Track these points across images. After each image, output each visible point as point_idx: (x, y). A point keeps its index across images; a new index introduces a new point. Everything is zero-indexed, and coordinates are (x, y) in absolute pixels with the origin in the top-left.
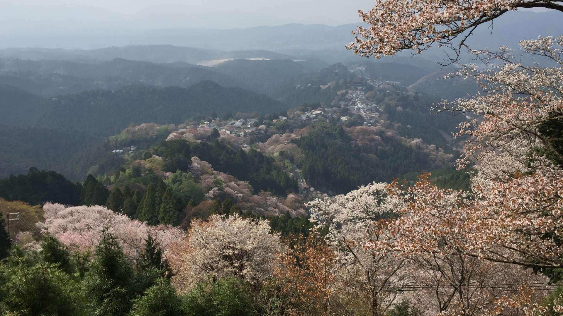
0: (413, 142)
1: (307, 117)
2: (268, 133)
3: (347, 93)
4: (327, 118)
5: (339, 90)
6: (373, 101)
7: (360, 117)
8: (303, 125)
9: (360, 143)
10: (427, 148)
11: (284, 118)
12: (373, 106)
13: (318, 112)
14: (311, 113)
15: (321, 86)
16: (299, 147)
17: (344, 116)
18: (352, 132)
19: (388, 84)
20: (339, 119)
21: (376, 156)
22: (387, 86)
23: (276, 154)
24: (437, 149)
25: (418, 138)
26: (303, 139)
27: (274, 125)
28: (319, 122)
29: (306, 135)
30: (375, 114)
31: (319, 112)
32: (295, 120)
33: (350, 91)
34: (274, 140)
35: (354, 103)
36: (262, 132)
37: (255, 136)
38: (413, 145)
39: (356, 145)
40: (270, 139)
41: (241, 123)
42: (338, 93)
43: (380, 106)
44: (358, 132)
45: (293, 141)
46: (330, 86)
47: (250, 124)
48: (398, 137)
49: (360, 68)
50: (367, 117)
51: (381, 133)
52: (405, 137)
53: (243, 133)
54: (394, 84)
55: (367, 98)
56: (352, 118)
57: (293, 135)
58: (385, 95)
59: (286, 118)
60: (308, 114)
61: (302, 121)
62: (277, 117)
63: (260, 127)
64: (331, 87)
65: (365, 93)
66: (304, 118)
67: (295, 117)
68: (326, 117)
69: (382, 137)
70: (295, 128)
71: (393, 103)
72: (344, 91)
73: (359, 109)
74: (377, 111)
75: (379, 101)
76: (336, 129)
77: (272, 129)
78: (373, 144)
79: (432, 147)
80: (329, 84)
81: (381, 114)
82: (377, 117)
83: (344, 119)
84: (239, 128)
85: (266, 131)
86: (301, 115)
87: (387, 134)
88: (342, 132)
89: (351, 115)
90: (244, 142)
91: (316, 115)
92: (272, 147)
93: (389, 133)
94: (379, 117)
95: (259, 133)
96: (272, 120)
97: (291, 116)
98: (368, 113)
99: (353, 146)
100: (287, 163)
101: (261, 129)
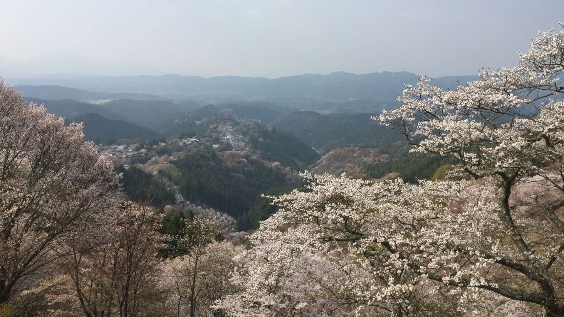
0: (273, 164)
1: (184, 144)
2: (148, 156)
3: (218, 127)
4: (202, 145)
5: (211, 125)
6: (239, 134)
7: (229, 145)
8: (180, 149)
9: (229, 165)
10: (284, 170)
11: (163, 144)
12: (240, 137)
13: (193, 139)
14: (188, 141)
15: (196, 121)
16: (177, 167)
17: (215, 144)
18: (223, 156)
19: (251, 121)
20: (212, 147)
21: (243, 176)
22: (250, 123)
23: (155, 173)
24: (292, 170)
25: (277, 161)
26: (180, 160)
27: (154, 150)
28: (194, 148)
29: (183, 157)
30: (242, 144)
31: (195, 139)
32: (173, 146)
33: (220, 126)
34: (154, 161)
35: (224, 135)
36: (143, 155)
37: (136, 158)
38: (273, 167)
39: (226, 166)
40: (149, 160)
41: (123, 148)
42: (210, 127)
43: (245, 137)
44: (228, 156)
45: (171, 162)
46: (203, 121)
47: (132, 149)
48: (261, 160)
49: (229, 110)
50: (235, 146)
51: (247, 157)
52: (266, 161)
53: (124, 156)
54: (256, 122)
55: (235, 131)
56: (223, 146)
57: (171, 158)
58: (249, 129)
59: (165, 144)
60: (185, 141)
61: (179, 147)
62: (157, 144)
63: (141, 151)
64: (205, 122)
65: (233, 128)
66: (181, 144)
67: (172, 143)
68: (200, 144)
69: (248, 160)
70: (173, 152)
71: (256, 135)
72: (215, 125)
73: (228, 139)
74: (243, 141)
75: (244, 134)
76: (209, 153)
77: (152, 152)
78: (240, 165)
79: (288, 169)
80: (203, 120)
81: (246, 144)
82: (243, 145)
83: (215, 146)
84: (120, 151)
85: (146, 155)
86: (179, 142)
87: (252, 157)
88: (214, 156)
89: (222, 143)
90: (126, 163)
91: (192, 142)
92: (152, 167)
93: (254, 157)
94: (245, 145)
95: (140, 156)
96: (152, 146)
97: (170, 143)
98: (235, 142)
99: (224, 167)
100: (165, 180)
101: (141, 153)
